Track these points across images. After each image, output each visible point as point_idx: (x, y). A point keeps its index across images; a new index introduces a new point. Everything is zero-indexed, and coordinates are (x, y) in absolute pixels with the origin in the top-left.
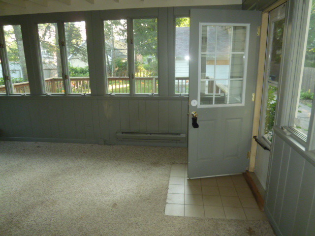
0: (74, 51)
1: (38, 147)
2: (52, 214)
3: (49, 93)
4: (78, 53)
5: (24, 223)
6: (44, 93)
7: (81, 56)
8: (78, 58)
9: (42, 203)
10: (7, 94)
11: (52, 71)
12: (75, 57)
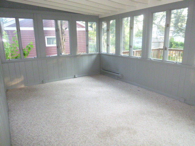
0: (178, 31)
1: (139, 90)
2: (131, 140)
3: (152, 59)
4: (181, 31)
5: (114, 137)
6: (149, 58)
7: (182, 34)
8: (180, 36)
9: (128, 129)
10: (129, 56)
11: (161, 43)
12: (178, 35)
